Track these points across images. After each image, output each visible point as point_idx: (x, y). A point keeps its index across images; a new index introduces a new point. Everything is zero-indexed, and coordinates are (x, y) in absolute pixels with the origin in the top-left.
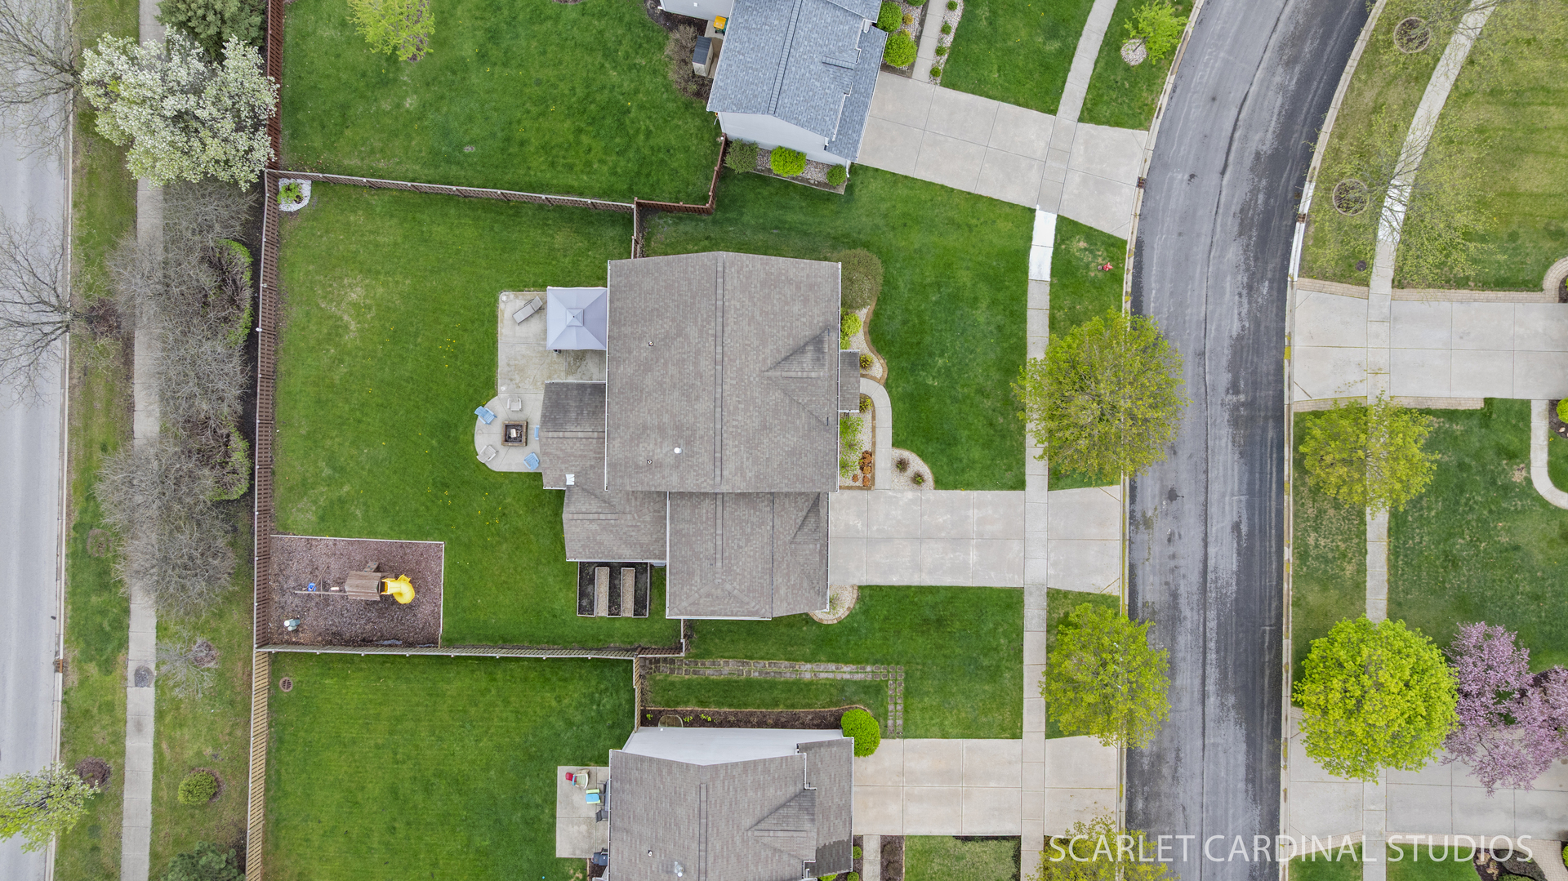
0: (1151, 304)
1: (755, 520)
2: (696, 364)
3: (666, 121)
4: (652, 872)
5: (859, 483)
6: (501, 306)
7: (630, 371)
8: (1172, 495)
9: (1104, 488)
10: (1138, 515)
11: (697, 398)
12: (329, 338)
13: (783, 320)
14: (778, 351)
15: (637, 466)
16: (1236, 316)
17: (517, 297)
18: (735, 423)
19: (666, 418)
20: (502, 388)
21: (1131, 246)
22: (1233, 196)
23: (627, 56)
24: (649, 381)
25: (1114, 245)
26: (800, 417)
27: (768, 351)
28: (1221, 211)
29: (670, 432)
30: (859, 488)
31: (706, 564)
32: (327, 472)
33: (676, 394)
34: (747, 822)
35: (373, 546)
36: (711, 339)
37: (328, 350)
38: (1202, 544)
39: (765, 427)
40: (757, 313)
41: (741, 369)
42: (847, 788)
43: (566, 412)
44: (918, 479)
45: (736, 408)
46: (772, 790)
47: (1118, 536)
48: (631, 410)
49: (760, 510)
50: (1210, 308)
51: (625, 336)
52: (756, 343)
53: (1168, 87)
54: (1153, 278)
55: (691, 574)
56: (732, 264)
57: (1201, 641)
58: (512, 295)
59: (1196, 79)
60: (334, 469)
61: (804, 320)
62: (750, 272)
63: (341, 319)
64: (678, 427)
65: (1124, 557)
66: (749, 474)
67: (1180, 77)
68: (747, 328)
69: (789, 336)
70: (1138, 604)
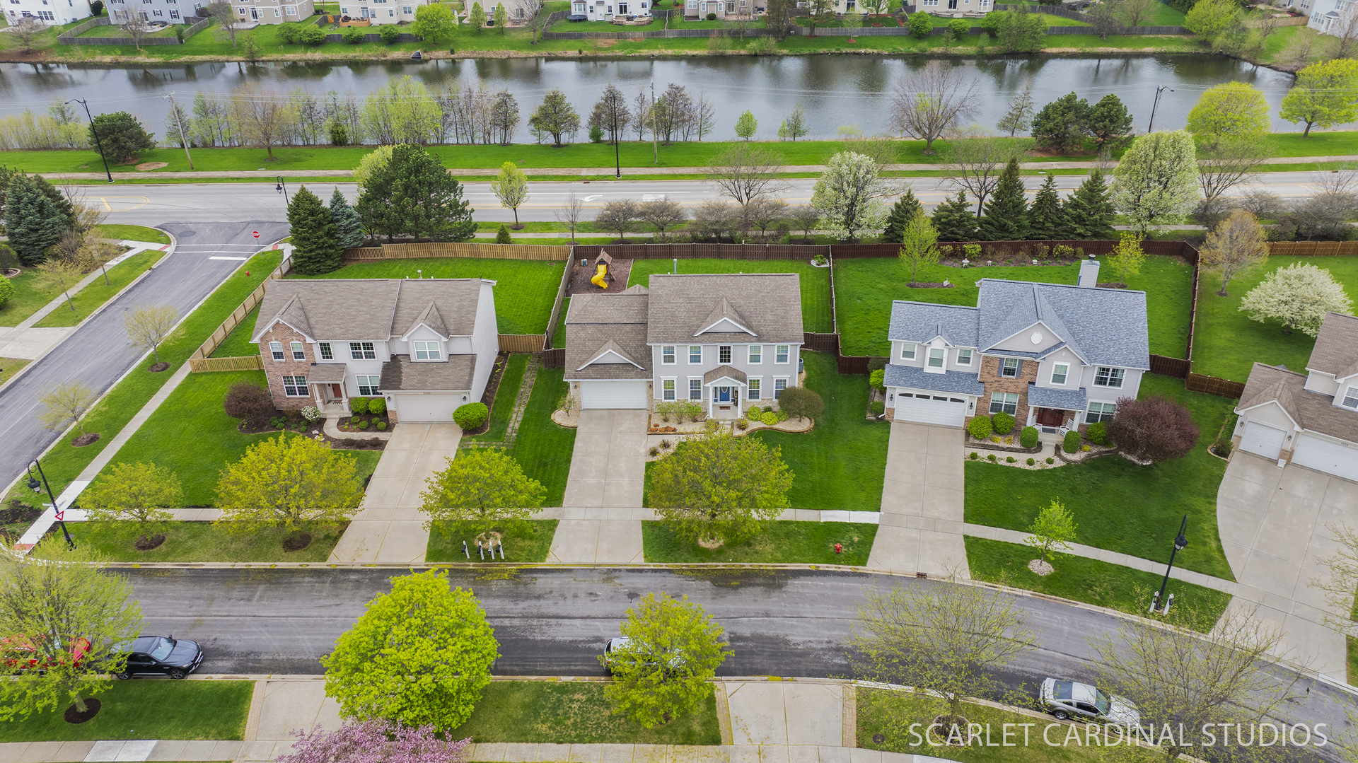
0: (808, 581)
5: (652, 427)
8: (632, 595)
9: (642, 552)
10: (617, 574)
13: (760, 310)
16: (807, 639)
21: (861, 569)
25: (862, 558)
27: (739, 300)
30: (649, 427)
34: (439, 303)
38: (585, 615)
39: (690, 300)
40: (763, 293)
41: (726, 286)
42: (437, 387)
44: (654, 453)
47: (598, 562)
49: (637, 316)
50: (813, 621)
52: (744, 294)
53: (1018, 592)
54: (835, 583)
57: (493, 615)
59: (1033, 611)
61: (762, 320)
62: (788, 291)
65: (580, 565)
67: (1031, 599)
68: (753, 289)
69: (751, 313)
70: (535, 575)
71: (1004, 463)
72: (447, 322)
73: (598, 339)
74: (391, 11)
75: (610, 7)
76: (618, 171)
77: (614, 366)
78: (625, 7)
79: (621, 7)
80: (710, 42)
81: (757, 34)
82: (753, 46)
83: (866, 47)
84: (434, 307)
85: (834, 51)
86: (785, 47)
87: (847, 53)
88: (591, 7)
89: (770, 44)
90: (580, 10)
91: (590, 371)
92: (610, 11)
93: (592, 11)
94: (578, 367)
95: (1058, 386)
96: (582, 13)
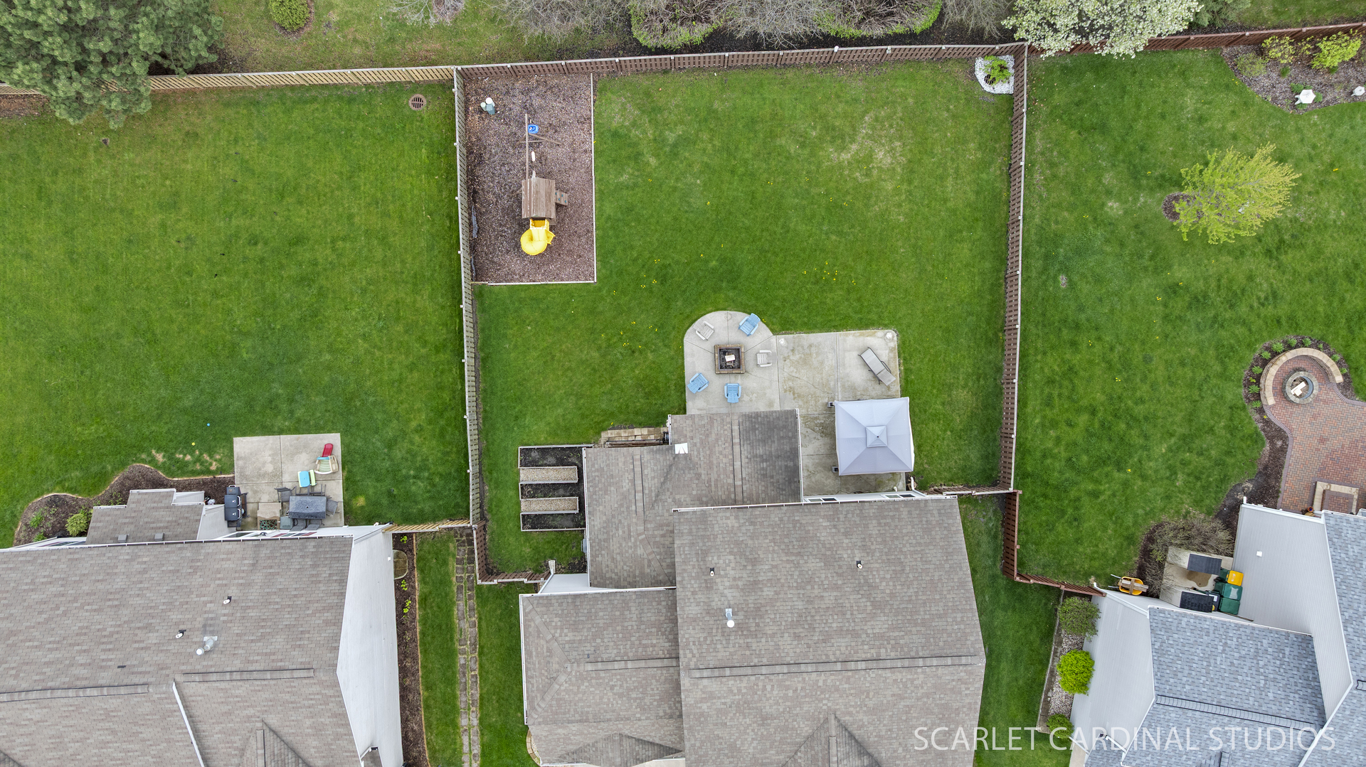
1: (647, 700)
2: (840, 632)
3: (1111, 515)
4: (205, 603)
6: (880, 333)
7: (823, 535)
11: (797, 637)
12: (829, 128)
13: (900, 729)
14: (860, 727)
15: (705, 553)
17: (892, 350)
18: (769, 688)
19: (768, 592)
20: (782, 340)
23: (1184, 463)
24: (813, 564)
26: (778, 753)
27: (861, 716)
29: (751, 599)
31: (588, 648)
32: (671, 137)
33: (800, 605)
34: (273, 720)
35: (586, 198)
36: (873, 653)
37: (814, 128)
39: (764, 718)
40: (908, 703)
41: (837, 690)
43: (764, 441)
45: (788, 688)
46: (315, 743)
48: (774, 541)
49: (659, 706)
51: (866, 526)
52: (871, 704)
55: (575, 627)
56: (970, 673)
58: (894, 344)
60: (675, 145)
61: (900, 750)
62: (960, 693)
63: (853, 141)
64: (758, 611)
66: (705, 706)
68: (889, 692)
69: (879, 736)
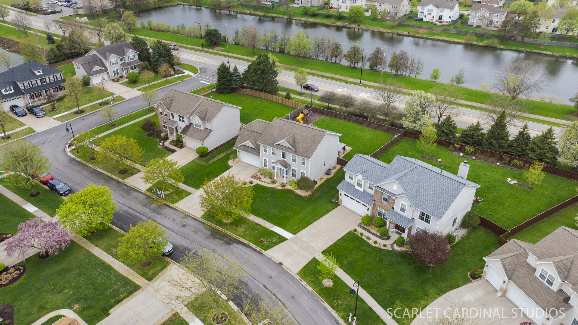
0: (240, 247)
8: (184, 226)
9: (203, 214)
10: (188, 217)
21: (263, 252)
22: (254, 284)
25: (267, 248)
27: (298, 136)
28: (252, 279)
30: (254, 175)
34: (209, 109)
38: (164, 225)
39: (282, 130)
42: (195, 137)
44: (244, 184)
47: (188, 211)
50: (225, 260)
53: (308, 287)
54: (248, 252)
57: (143, 214)
59: (304, 296)
65: (182, 210)
67: (309, 292)
69: (299, 142)
70: (166, 207)
71: (364, 238)
72: (206, 116)
73: (249, 136)
74: (347, 7)
75: (433, 16)
76: (361, 82)
77: (250, 148)
78: (441, 17)
79: (439, 17)
80: (467, 37)
81: (490, 37)
82: (486, 42)
83: (548, 50)
84: (206, 110)
85: (528, 50)
86: (503, 45)
87: (535, 52)
88: (425, 15)
89: (495, 42)
90: (421, 16)
91: (242, 147)
92: (433, 18)
93: (425, 17)
94: (239, 144)
95: (402, 213)
96: (421, 17)
